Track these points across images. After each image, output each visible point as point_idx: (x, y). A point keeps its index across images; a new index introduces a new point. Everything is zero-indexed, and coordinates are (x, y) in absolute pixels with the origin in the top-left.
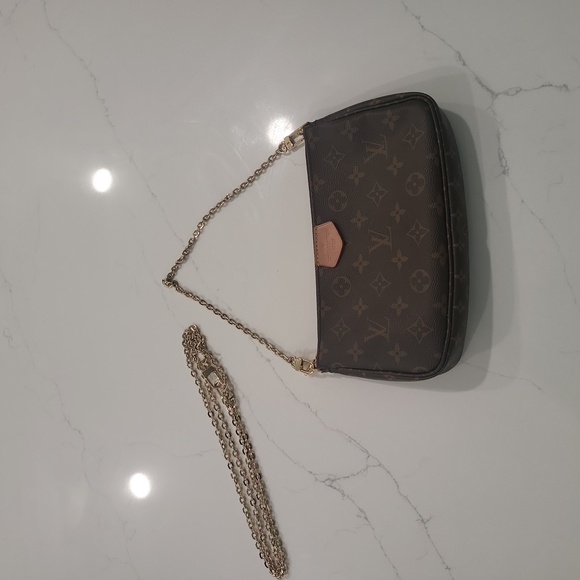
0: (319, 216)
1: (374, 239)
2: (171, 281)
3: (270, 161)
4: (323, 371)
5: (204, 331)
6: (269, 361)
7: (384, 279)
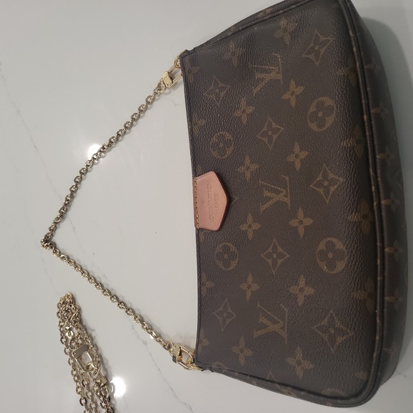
0: (200, 165)
1: (267, 194)
2: (48, 242)
3: (148, 103)
4: (202, 368)
5: (80, 301)
6: (146, 343)
7: (280, 250)
